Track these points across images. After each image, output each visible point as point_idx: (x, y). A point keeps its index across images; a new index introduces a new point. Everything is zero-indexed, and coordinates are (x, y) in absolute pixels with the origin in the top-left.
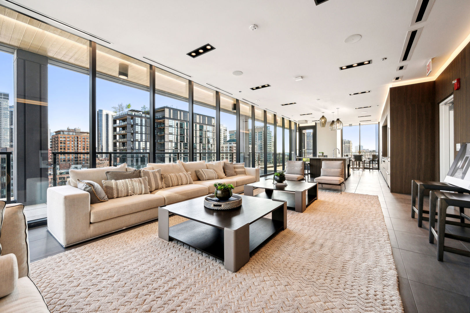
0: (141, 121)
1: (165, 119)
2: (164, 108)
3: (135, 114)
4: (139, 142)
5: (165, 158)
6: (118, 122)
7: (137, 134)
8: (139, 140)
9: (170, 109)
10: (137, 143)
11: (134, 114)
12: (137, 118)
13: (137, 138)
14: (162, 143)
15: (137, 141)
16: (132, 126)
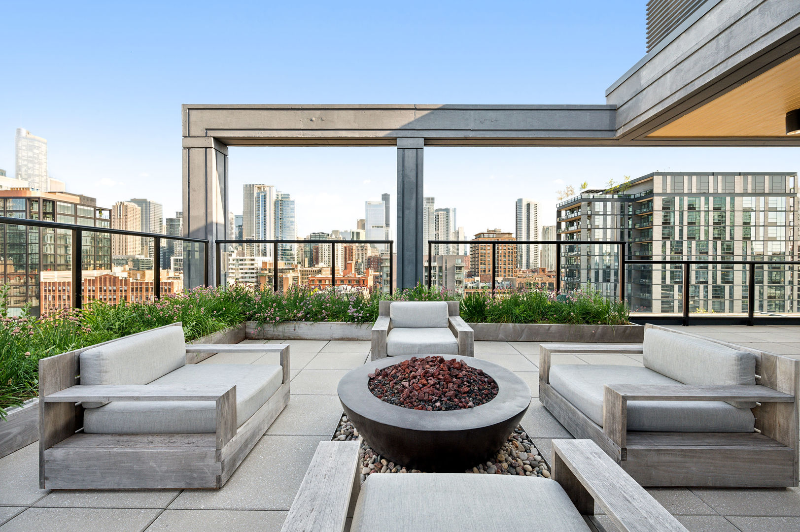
0: (605, 206)
1: (653, 196)
2: (652, 175)
3: (593, 196)
5: (654, 272)
6: (563, 213)
7: (596, 230)
9: (664, 175)
11: (591, 197)
12: (597, 203)
13: (596, 237)
14: (645, 243)
16: (589, 217)
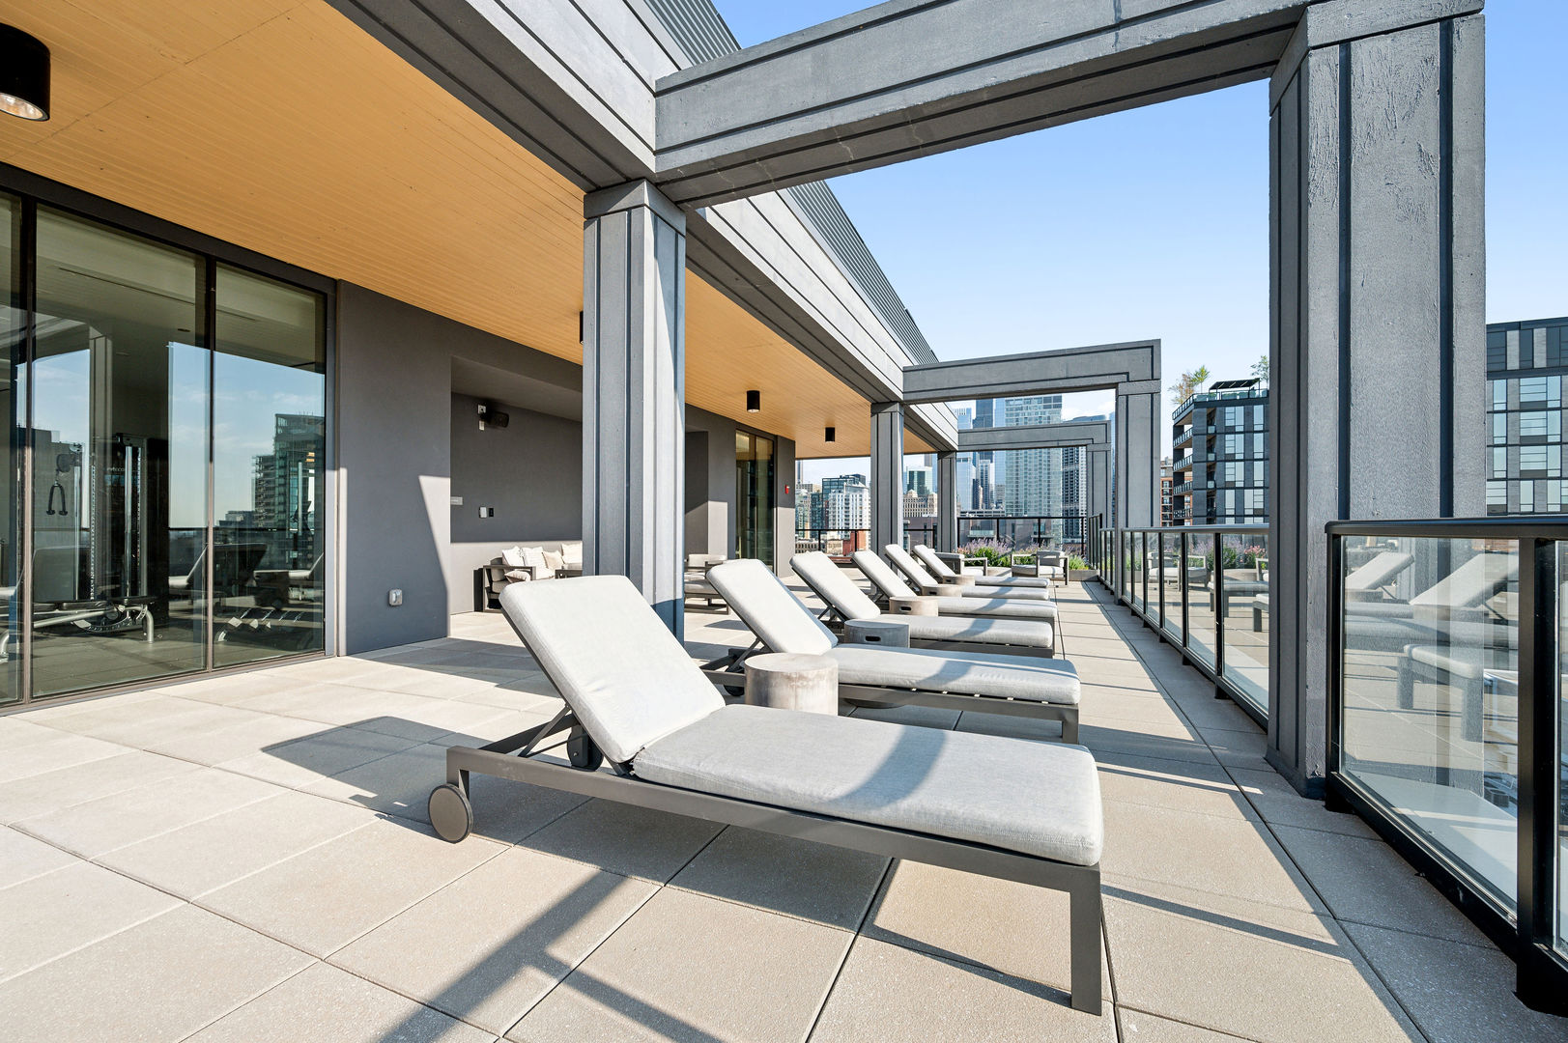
0: (1249, 416)
3: (1224, 396)
4: (1240, 492)
7: (1228, 464)
8: (1240, 484)
10: (1230, 494)
11: (1217, 398)
12: (1229, 410)
13: (1228, 479)
15: (1232, 489)
16: (1212, 438)
